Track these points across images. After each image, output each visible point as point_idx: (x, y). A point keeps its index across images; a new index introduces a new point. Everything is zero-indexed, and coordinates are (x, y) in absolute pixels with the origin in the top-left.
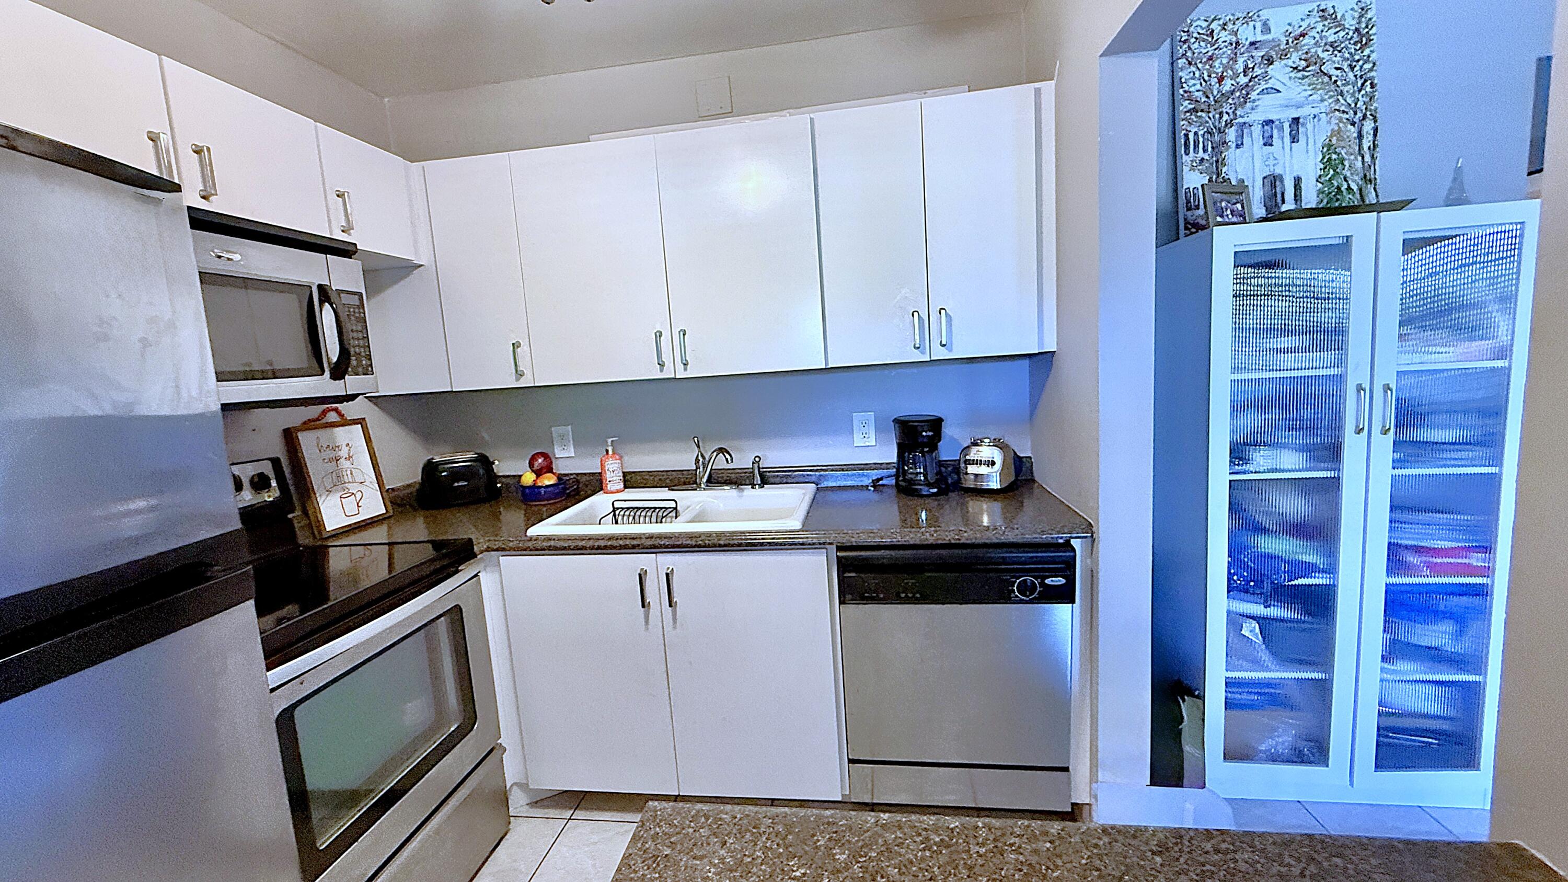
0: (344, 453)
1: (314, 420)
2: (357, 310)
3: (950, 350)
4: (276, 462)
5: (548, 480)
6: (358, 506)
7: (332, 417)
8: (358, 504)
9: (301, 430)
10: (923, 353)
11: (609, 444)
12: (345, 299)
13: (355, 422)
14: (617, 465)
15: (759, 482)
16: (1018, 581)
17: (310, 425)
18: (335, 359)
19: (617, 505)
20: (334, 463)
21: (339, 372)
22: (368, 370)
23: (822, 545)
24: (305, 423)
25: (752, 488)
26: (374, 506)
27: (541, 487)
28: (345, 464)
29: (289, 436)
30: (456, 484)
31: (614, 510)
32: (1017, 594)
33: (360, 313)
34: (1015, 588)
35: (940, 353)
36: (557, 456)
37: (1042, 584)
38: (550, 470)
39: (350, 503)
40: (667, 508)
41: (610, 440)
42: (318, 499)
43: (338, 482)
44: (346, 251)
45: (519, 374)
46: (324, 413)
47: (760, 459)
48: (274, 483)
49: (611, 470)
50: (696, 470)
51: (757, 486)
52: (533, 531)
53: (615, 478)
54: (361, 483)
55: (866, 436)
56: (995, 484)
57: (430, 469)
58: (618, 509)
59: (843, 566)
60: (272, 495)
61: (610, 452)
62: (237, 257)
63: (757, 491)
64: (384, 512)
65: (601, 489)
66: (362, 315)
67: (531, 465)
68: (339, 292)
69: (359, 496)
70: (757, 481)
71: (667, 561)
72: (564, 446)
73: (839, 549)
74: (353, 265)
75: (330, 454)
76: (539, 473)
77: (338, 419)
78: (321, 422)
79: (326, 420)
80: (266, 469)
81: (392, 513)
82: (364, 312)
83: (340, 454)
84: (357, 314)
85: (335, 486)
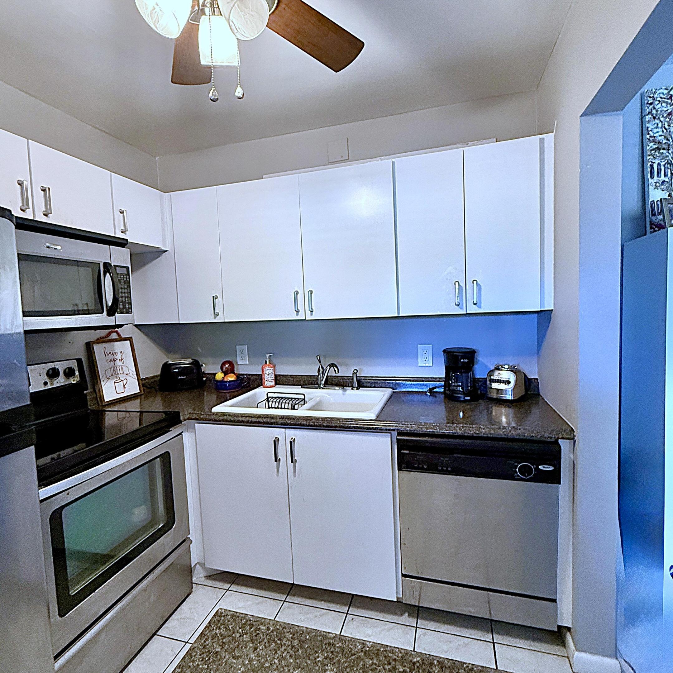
0: (119, 357)
1: (103, 338)
2: (125, 277)
3: (480, 307)
4: (79, 361)
5: (231, 378)
6: (124, 388)
7: (114, 336)
8: (124, 386)
9: (94, 343)
10: (462, 308)
11: (268, 357)
12: (119, 270)
13: (125, 339)
14: (271, 371)
15: (357, 386)
16: (519, 465)
17: (100, 341)
18: (110, 304)
19: (270, 395)
20: (112, 363)
21: (111, 312)
22: (129, 311)
23: (388, 431)
24: (98, 339)
25: (352, 389)
26: (133, 388)
27: (226, 382)
28: (118, 363)
29: (89, 347)
30: (179, 377)
31: (268, 398)
32: (518, 474)
33: (126, 278)
34: (517, 470)
35: (473, 309)
36: (238, 363)
37: (537, 469)
38: (232, 371)
39: (120, 386)
40: (299, 399)
41: (268, 356)
42: (102, 383)
43: (114, 373)
44: (122, 243)
45: (216, 315)
46: (110, 334)
47: (357, 371)
48: (77, 373)
49: (267, 373)
50: (318, 376)
51: (355, 388)
52: (215, 410)
53: (269, 379)
54: (127, 374)
55: (427, 360)
56: (509, 397)
57: (166, 367)
58: (270, 397)
59: (401, 445)
60: (75, 379)
61: (268, 363)
62: (59, 248)
63: (355, 392)
64: (139, 391)
65: (262, 385)
66: (128, 279)
67: (222, 368)
68: (115, 266)
69: (125, 383)
70: (355, 385)
71: (291, 433)
72: (242, 359)
73: (400, 434)
74: (126, 251)
75: (112, 357)
76: (226, 373)
77: (117, 337)
78: (107, 339)
79: (110, 338)
80: (74, 364)
81: (143, 393)
82: (129, 278)
83: (117, 357)
84: (125, 279)
85: (112, 375)
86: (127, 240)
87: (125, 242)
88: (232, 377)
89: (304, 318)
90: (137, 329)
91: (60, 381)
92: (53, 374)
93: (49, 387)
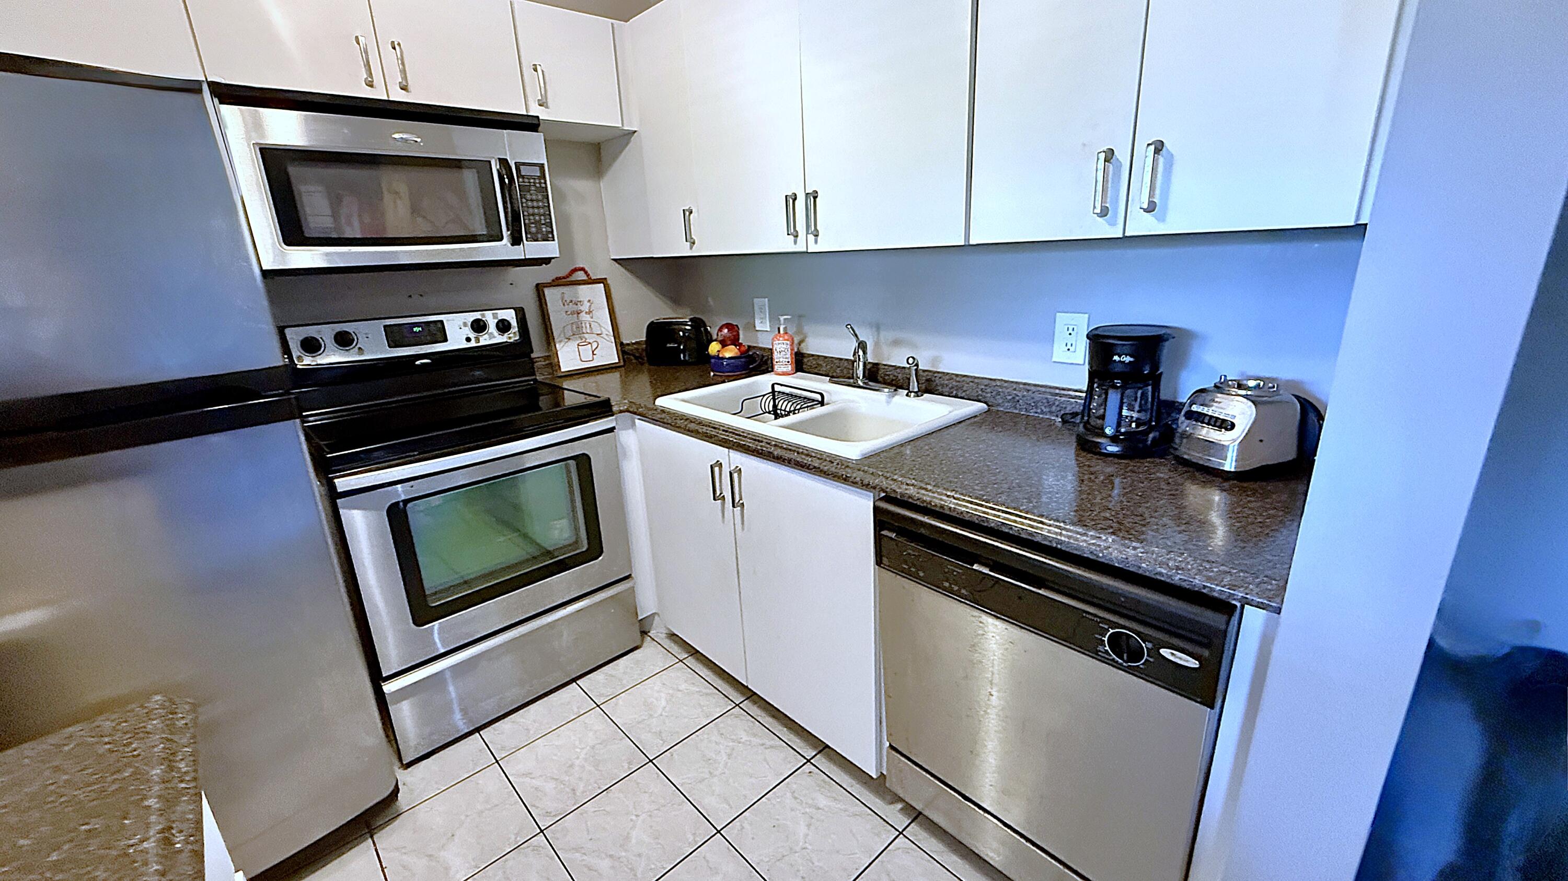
0: (585, 307)
1: (564, 278)
2: (537, 181)
3: (1161, 219)
4: (520, 311)
5: (729, 353)
6: (593, 354)
7: (580, 276)
8: (593, 352)
9: (544, 287)
10: (1113, 224)
11: (782, 322)
12: (526, 170)
13: (598, 281)
14: (785, 346)
15: (916, 390)
16: (1111, 631)
17: (557, 282)
19: (777, 388)
20: (575, 315)
21: (514, 238)
23: (866, 486)
24: (553, 280)
25: (907, 395)
26: (609, 355)
27: (723, 358)
28: (585, 317)
29: (539, 290)
31: (773, 391)
32: (1107, 648)
33: (540, 183)
34: (1106, 639)
35: (1142, 225)
36: (757, 329)
37: (1155, 652)
38: (735, 341)
39: (586, 351)
41: (782, 318)
42: (557, 346)
43: (577, 332)
45: (691, 242)
46: (573, 272)
47: (913, 358)
48: (515, 328)
49: (778, 350)
50: (853, 362)
51: (913, 394)
52: (662, 402)
53: (781, 360)
54: (598, 334)
55: (1072, 349)
56: (1229, 465)
57: (654, 327)
58: (778, 392)
60: (512, 336)
61: (782, 332)
63: (913, 401)
64: (617, 361)
65: (772, 371)
66: (543, 185)
67: (718, 335)
68: (519, 164)
69: (595, 345)
70: (913, 388)
71: (737, 459)
74: (537, 139)
75: (574, 308)
76: (724, 344)
77: (585, 278)
78: (568, 279)
79: (573, 278)
80: (510, 315)
81: (622, 364)
82: (545, 183)
83: (582, 308)
84: (538, 185)
85: (574, 335)
86: (538, 117)
87: (535, 122)
88: (731, 351)
89: (805, 250)
90: (617, 265)
91: (492, 337)
92: (479, 327)
93: (473, 344)
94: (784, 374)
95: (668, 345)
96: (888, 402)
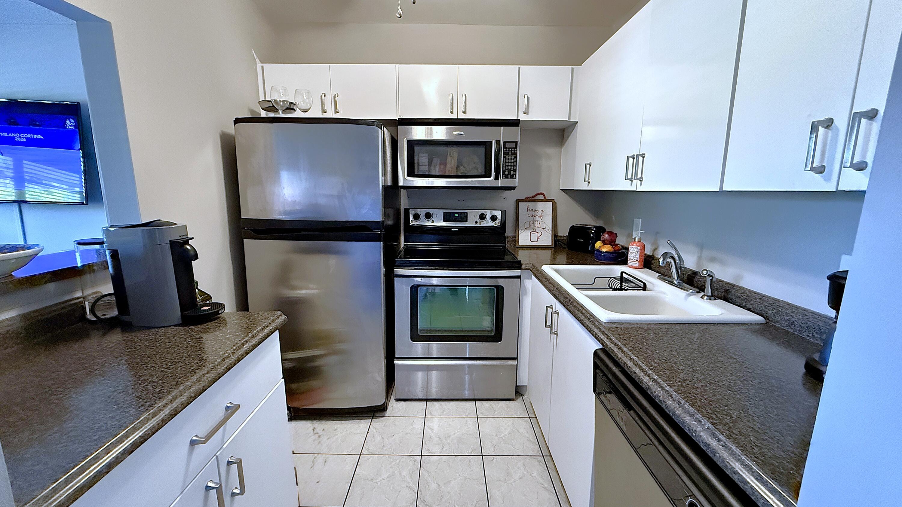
0: (539, 214)
1: (531, 197)
2: (513, 150)
4: (504, 212)
5: (606, 249)
6: (538, 238)
7: (540, 197)
9: (520, 201)
10: (828, 179)
11: (639, 234)
13: (549, 201)
15: (710, 294)
17: (527, 200)
19: (623, 275)
20: (533, 217)
22: (513, 176)
24: (527, 198)
25: (702, 297)
26: (547, 240)
27: (601, 252)
28: (537, 218)
29: (517, 203)
31: (622, 277)
38: (611, 243)
39: (534, 237)
42: (520, 231)
43: (532, 226)
44: (515, 123)
45: (588, 182)
46: (536, 195)
48: (499, 220)
49: (631, 251)
51: (706, 297)
53: (632, 258)
54: (543, 228)
57: (573, 228)
60: (497, 223)
61: (636, 240)
64: (551, 244)
66: (516, 152)
68: (505, 142)
69: (540, 234)
70: (707, 292)
71: (558, 307)
74: (517, 129)
75: (533, 213)
76: (604, 243)
77: (543, 198)
78: (534, 199)
79: (536, 198)
80: (498, 214)
81: (553, 246)
83: (537, 214)
84: (513, 152)
85: (530, 227)
86: (520, 119)
87: (517, 122)
88: (608, 248)
90: (564, 193)
91: (488, 223)
92: (482, 217)
93: (478, 225)
94: (632, 267)
95: (578, 240)
96: (686, 299)
